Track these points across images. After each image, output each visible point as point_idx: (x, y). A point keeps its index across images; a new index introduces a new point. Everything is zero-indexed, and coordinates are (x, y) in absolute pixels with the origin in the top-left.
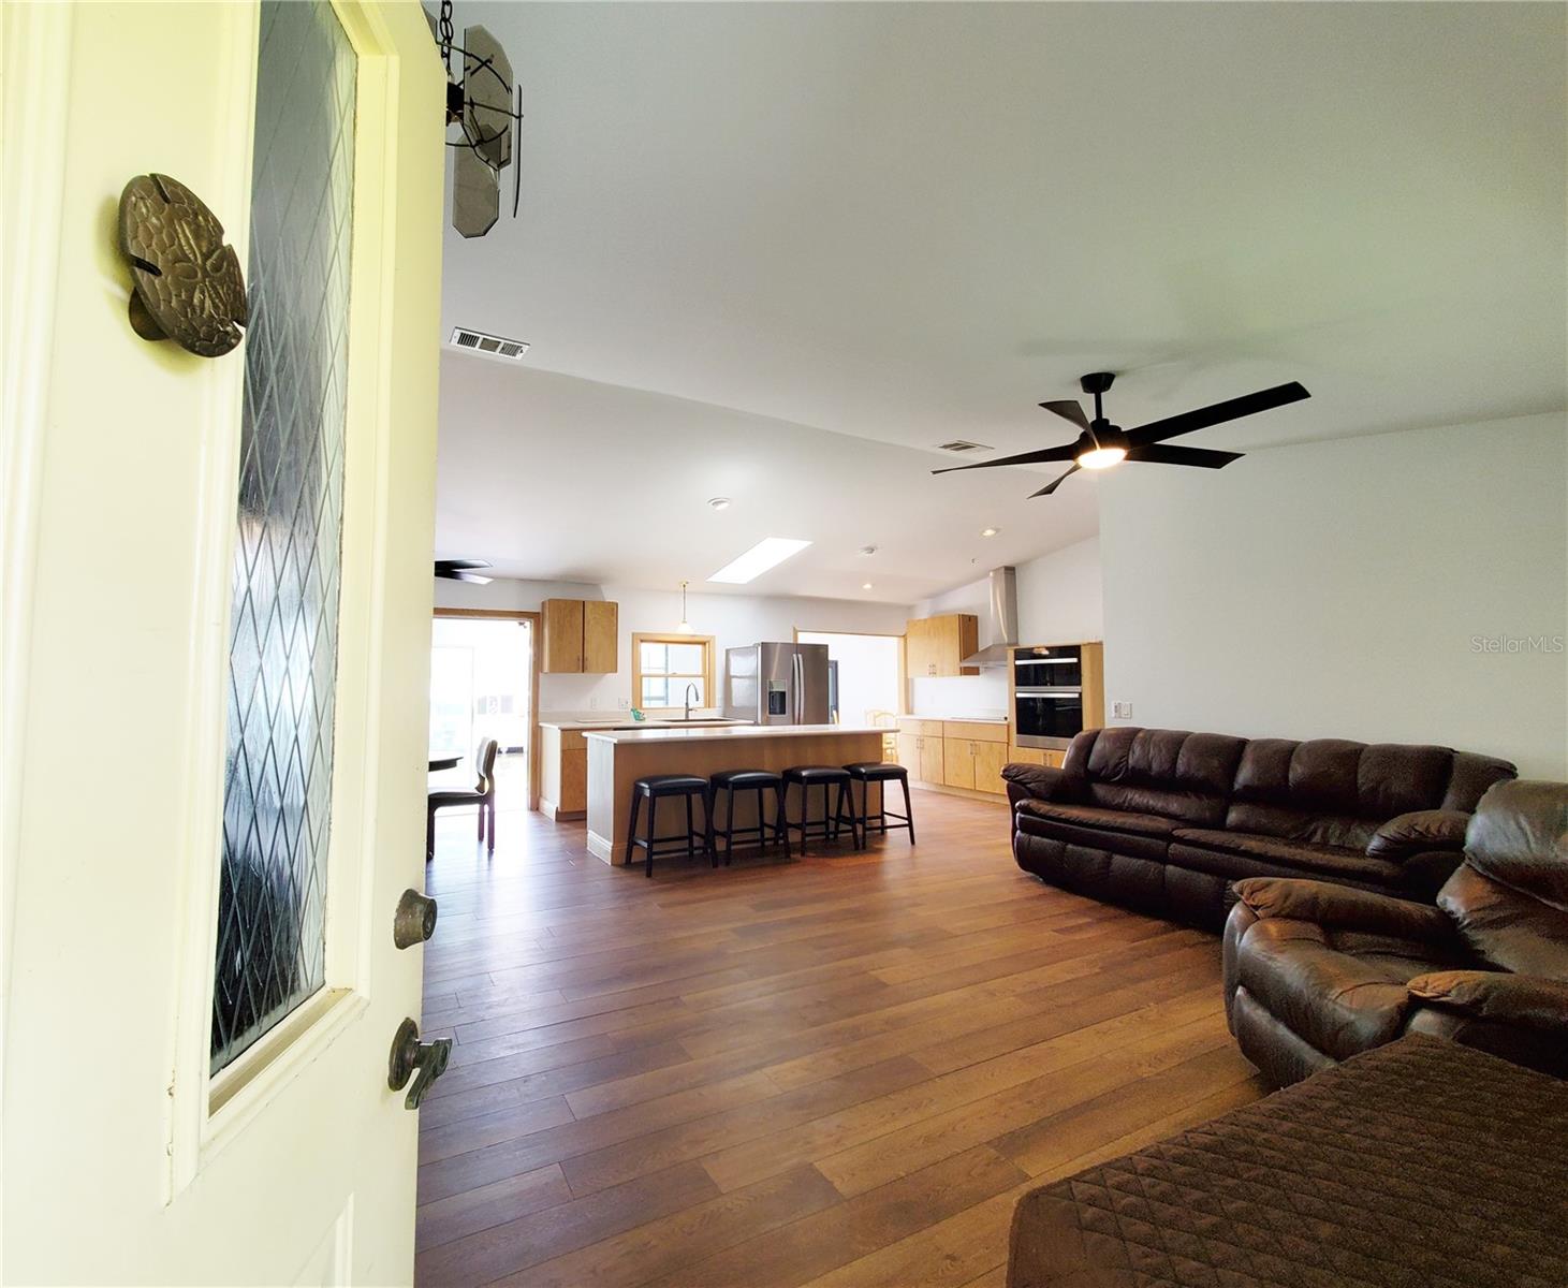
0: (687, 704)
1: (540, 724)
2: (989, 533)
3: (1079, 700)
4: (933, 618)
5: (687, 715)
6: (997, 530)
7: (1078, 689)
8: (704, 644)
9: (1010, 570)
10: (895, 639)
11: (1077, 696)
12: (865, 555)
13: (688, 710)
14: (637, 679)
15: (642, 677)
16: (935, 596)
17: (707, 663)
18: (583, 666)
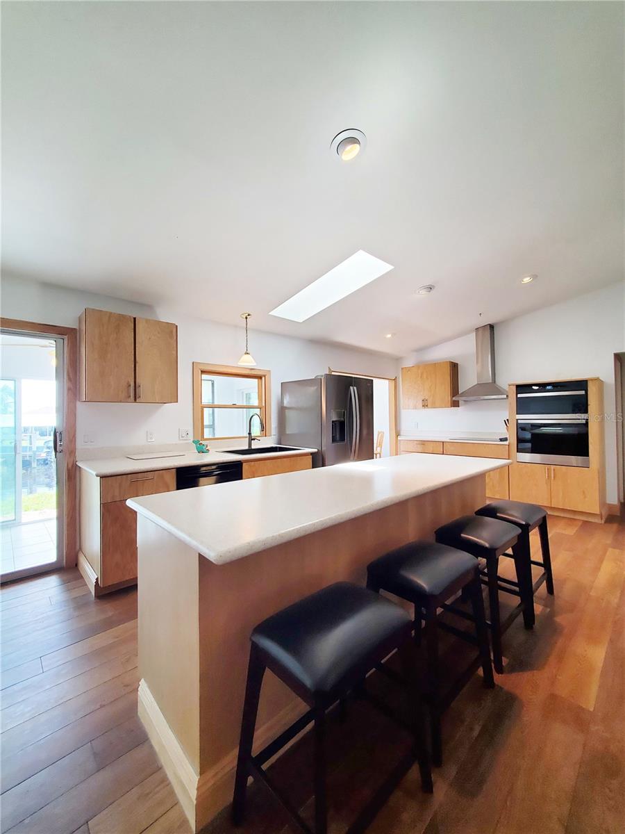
0: (250, 434)
1: (79, 464)
2: (527, 280)
3: (586, 424)
4: (418, 366)
5: (250, 445)
6: (535, 277)
7: (583, 416)
8: (260, 377)
9: (492, 327)
10: (387, 381)
11: (584, 422)
12: (423, 292)
13: (251, 439)
14: (198, 409)
15: (203, 408)
16: (420, 350)
17: (264, 394)
18: (134, 394)
